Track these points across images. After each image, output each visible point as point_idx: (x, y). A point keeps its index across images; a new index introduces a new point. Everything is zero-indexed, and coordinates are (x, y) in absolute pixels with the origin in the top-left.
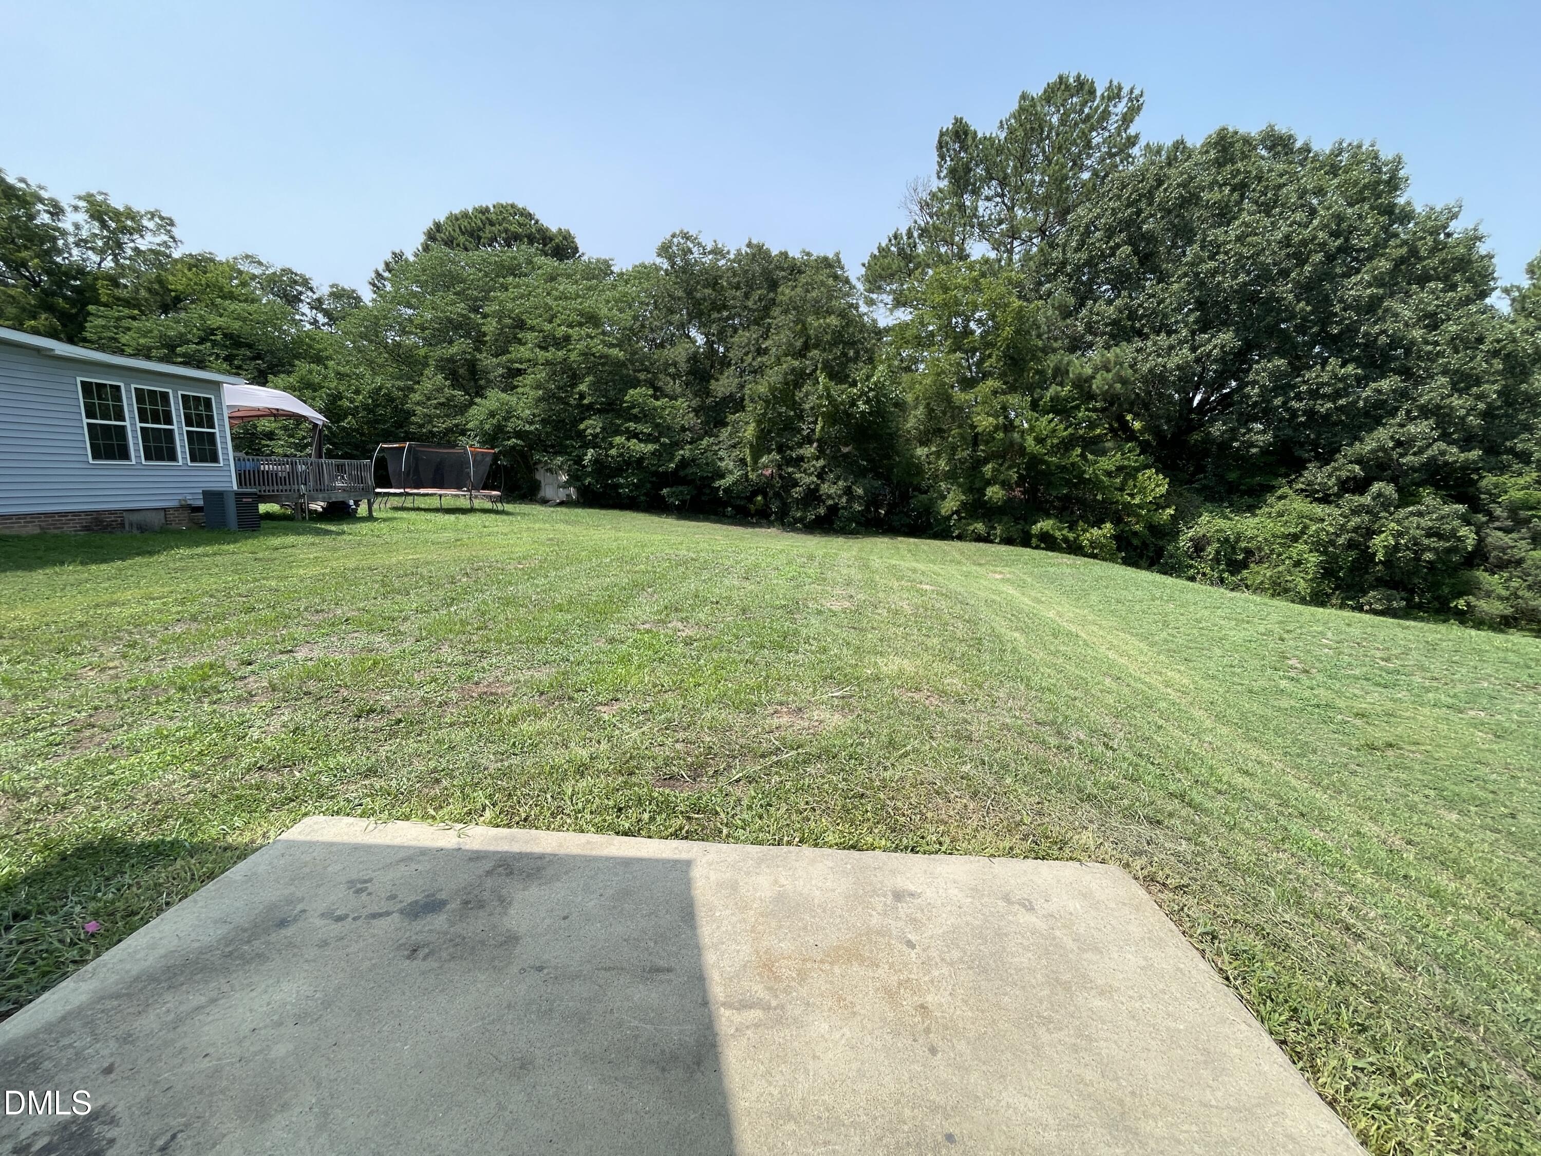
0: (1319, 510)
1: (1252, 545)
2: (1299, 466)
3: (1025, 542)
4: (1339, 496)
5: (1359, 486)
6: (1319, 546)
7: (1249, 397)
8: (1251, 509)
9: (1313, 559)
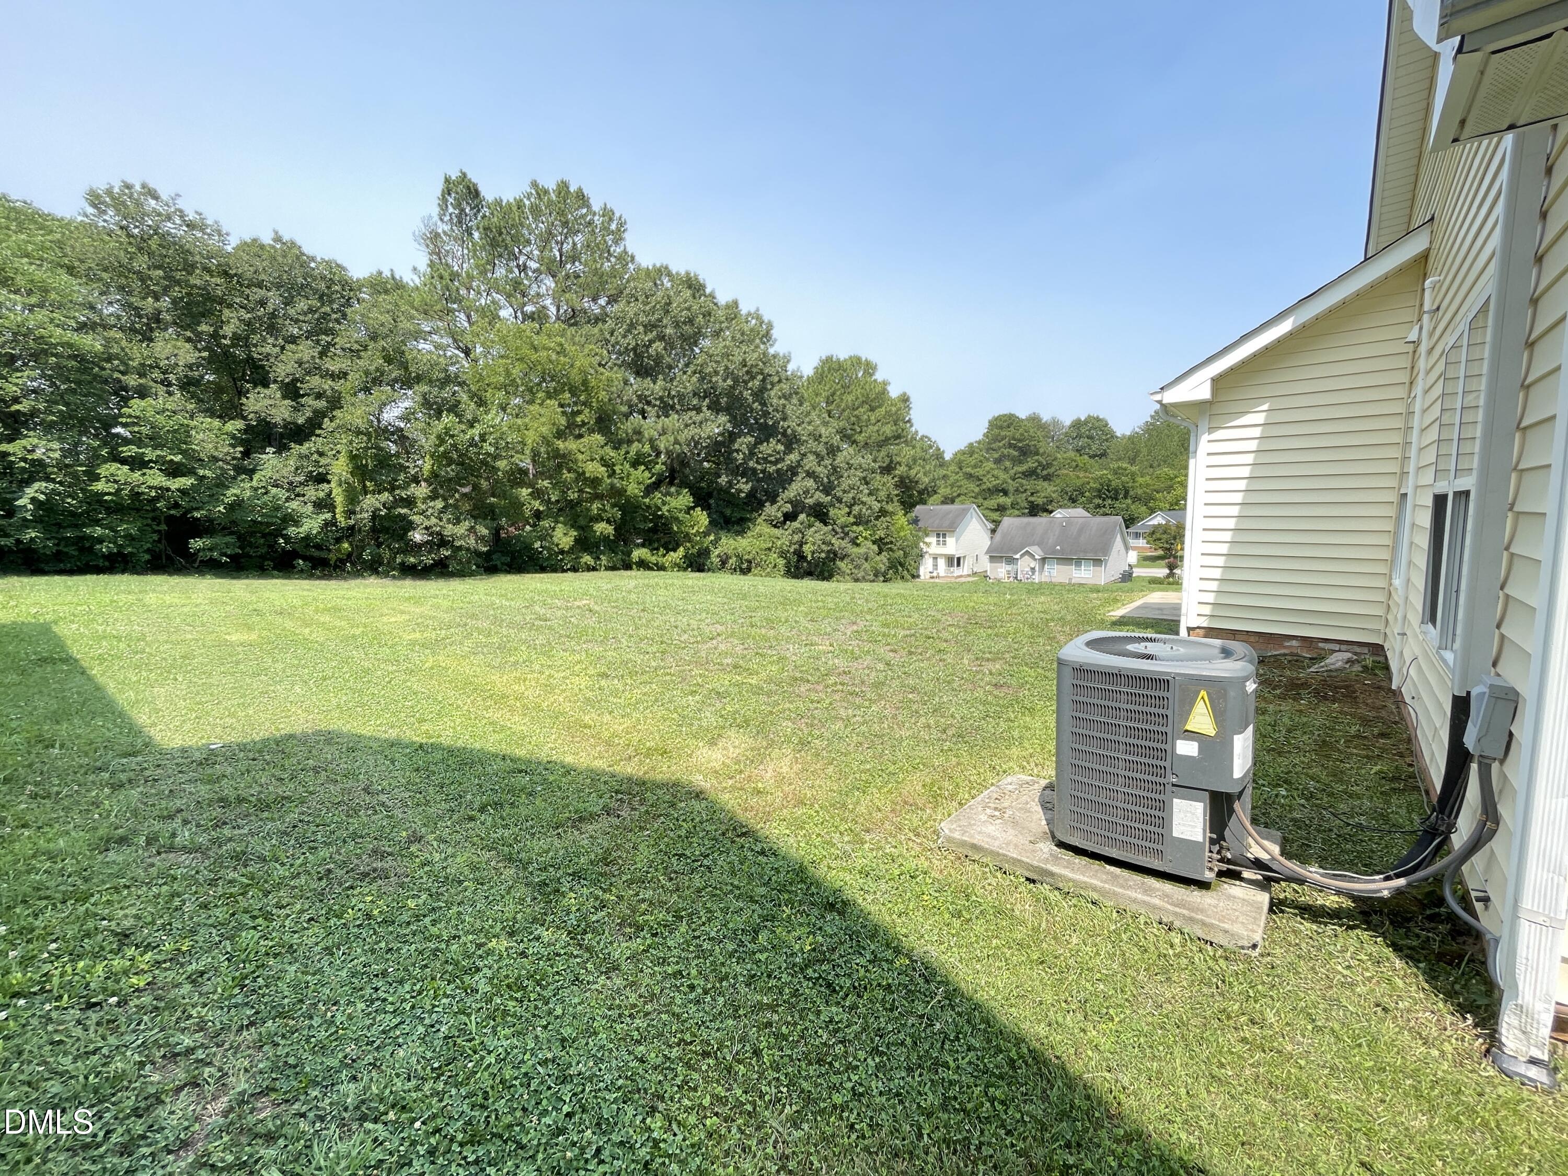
0: (777, 532)
1: (750, 557)
2: (761, 505)
3: (628, 567)
4: (784, 523)
5: (790, 517)
6: (783, 554)
7: (736, 460)
8: (741, 533)
9: (781, 562)
